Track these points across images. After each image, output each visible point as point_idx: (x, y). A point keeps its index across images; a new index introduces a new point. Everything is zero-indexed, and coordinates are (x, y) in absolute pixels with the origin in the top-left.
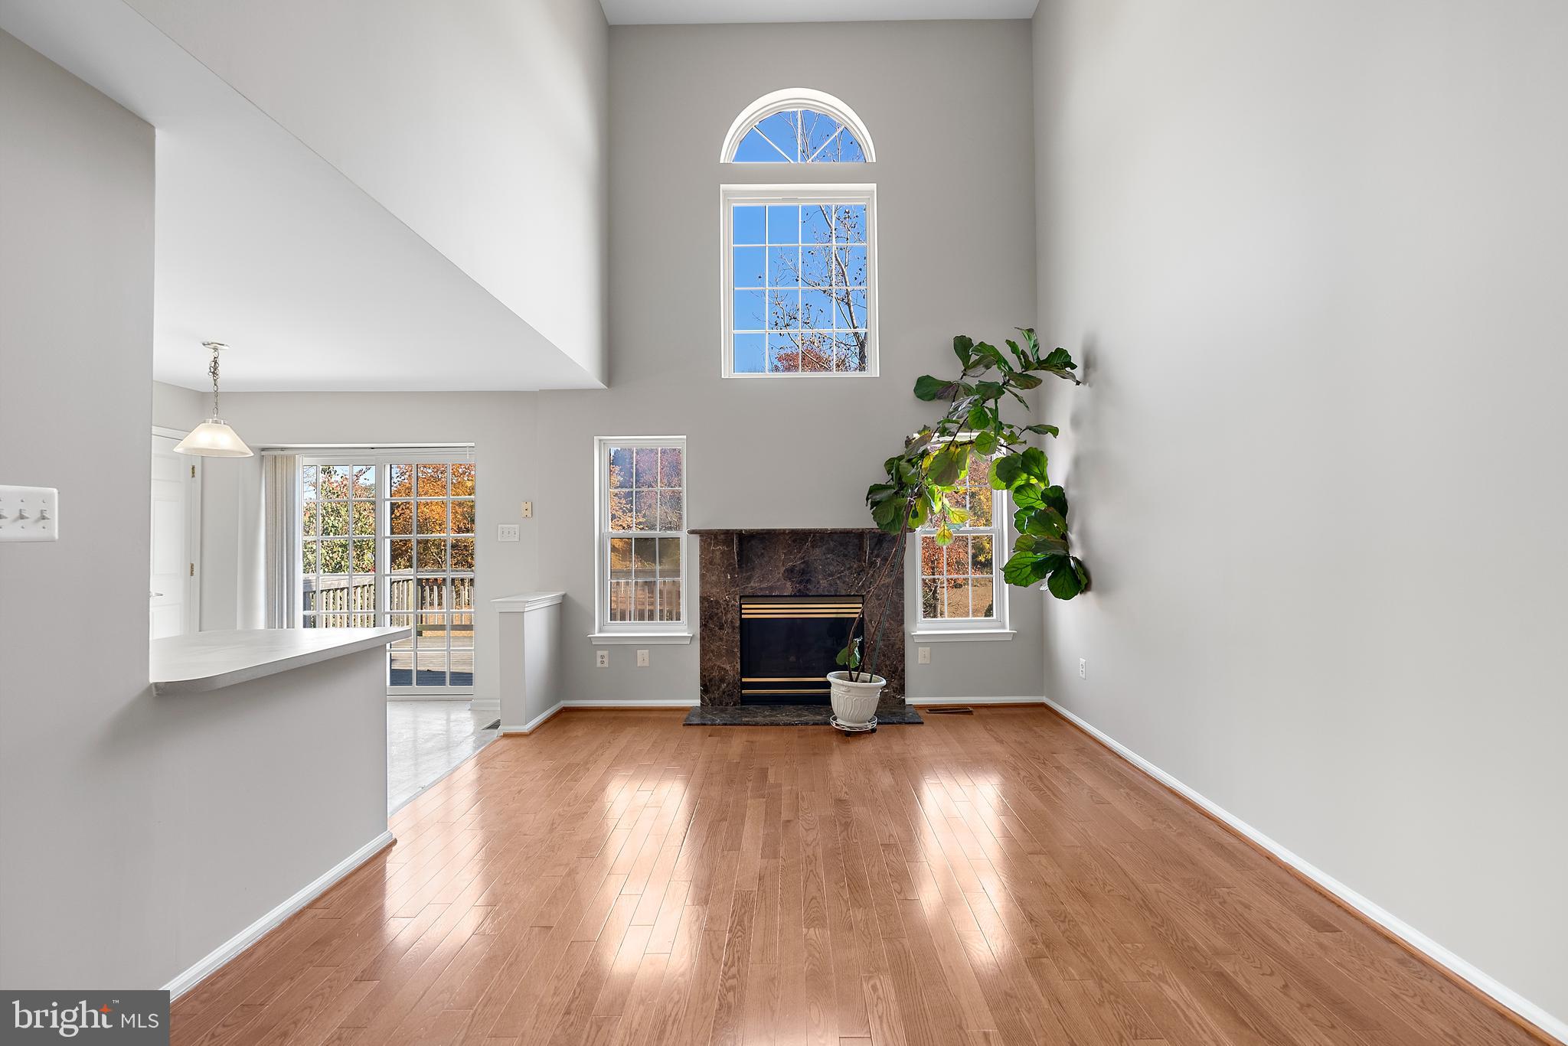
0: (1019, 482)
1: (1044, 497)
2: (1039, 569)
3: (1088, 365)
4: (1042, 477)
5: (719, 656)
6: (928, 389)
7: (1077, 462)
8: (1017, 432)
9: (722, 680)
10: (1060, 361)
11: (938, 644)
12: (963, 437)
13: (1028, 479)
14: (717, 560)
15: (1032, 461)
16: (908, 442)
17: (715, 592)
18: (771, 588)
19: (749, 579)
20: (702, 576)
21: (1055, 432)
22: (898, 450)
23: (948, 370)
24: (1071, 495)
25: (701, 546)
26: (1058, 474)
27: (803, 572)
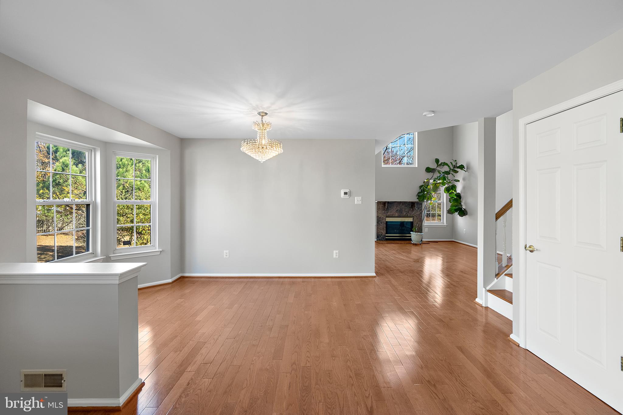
0: (450, 192)
1: (456, 195)
2: (456, 210)
3: (467, 168)
4: (455, 191)
5: (381, 230)
6: (428, 170)
7: (464, 188)
8: (451, 181)
9: (382, 235)
10: (462, 167)
11: (430, 227)
12: (439, 182)
13: (452, 191)
14: (381, 208)
15: (454, 187)
16: (424, 182)
17: (380, 215)
18: (393, 214)
19: (388, 212)
20: (377, 212)
21: (459, 181)
22: (422, 184)
23: (433, 166)
24: (462, 195)
25: (377, 205)
26: (459, 190)
27: (400, 211)
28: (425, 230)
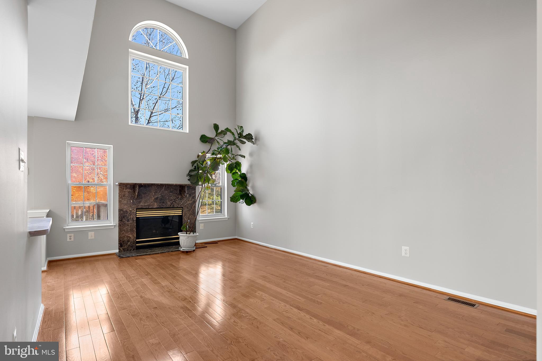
0: (234, 171)
1: (240, 176)
2: (242, 197)
3: (256, 139)
4: (240, 170)
5: (127, 232)
6: (204, 139)
7: (251, 166)
8: (234, 156)
9: (128, 241)
10: (249, 137)
11: (206, 222)
12: (219, 156)
13: (236, 171)
14: (127, 195)
15: (238, 165)
16: (198, 156)
17: (125, 208)
18: (149, 205)
19: (140, 202)
20: (120, 202)
21: (244, 157)
22: (195, 158)
23: (211, 134)
24: (248, 176)
25: (119, 190)
26: (244, 170)
27: (161, 200)
28: (200, 227)
